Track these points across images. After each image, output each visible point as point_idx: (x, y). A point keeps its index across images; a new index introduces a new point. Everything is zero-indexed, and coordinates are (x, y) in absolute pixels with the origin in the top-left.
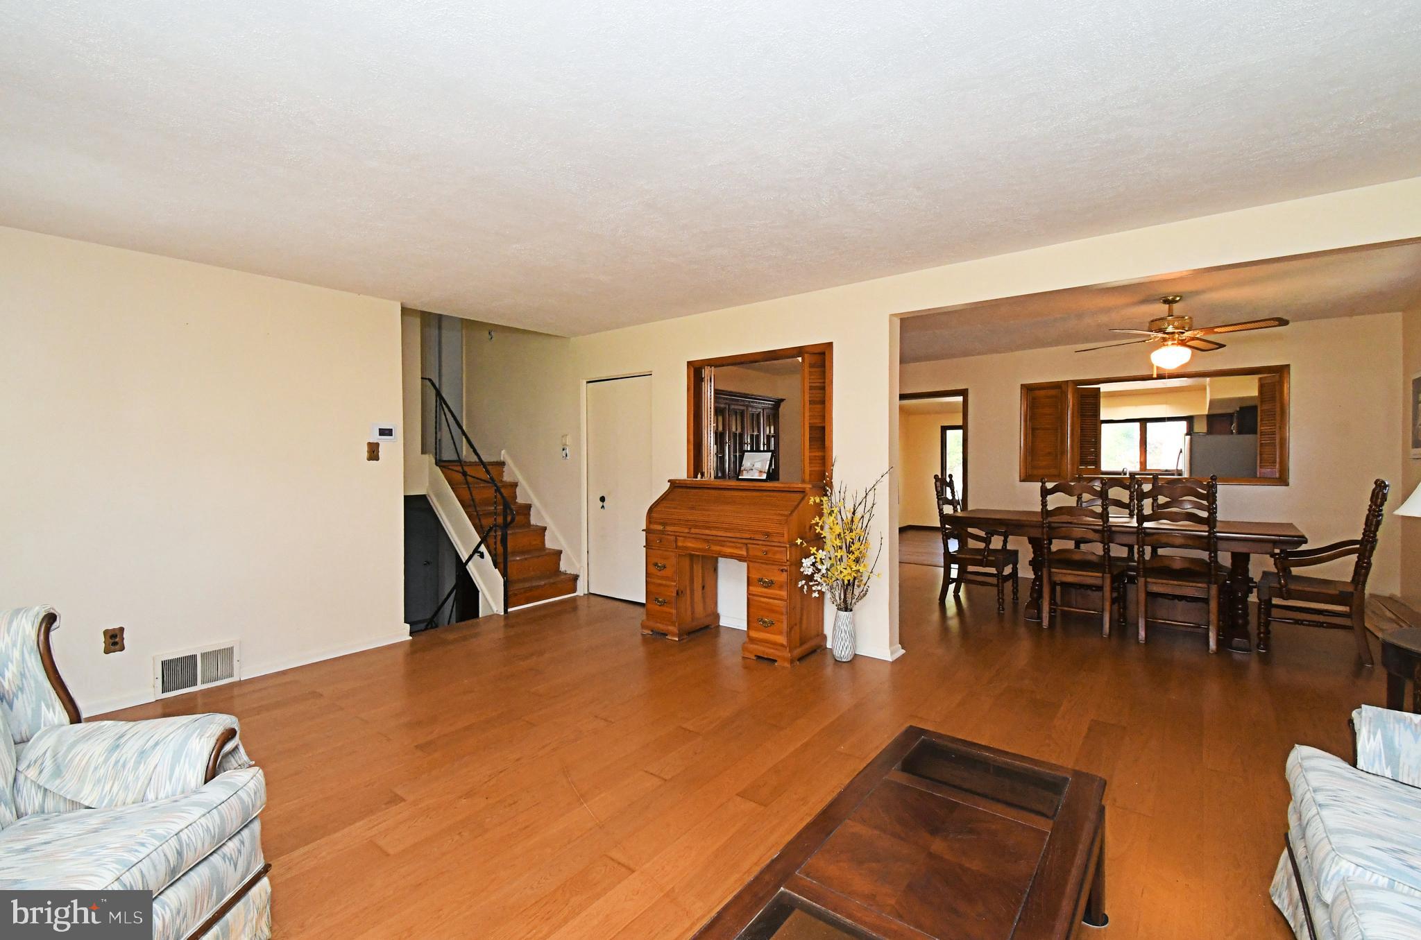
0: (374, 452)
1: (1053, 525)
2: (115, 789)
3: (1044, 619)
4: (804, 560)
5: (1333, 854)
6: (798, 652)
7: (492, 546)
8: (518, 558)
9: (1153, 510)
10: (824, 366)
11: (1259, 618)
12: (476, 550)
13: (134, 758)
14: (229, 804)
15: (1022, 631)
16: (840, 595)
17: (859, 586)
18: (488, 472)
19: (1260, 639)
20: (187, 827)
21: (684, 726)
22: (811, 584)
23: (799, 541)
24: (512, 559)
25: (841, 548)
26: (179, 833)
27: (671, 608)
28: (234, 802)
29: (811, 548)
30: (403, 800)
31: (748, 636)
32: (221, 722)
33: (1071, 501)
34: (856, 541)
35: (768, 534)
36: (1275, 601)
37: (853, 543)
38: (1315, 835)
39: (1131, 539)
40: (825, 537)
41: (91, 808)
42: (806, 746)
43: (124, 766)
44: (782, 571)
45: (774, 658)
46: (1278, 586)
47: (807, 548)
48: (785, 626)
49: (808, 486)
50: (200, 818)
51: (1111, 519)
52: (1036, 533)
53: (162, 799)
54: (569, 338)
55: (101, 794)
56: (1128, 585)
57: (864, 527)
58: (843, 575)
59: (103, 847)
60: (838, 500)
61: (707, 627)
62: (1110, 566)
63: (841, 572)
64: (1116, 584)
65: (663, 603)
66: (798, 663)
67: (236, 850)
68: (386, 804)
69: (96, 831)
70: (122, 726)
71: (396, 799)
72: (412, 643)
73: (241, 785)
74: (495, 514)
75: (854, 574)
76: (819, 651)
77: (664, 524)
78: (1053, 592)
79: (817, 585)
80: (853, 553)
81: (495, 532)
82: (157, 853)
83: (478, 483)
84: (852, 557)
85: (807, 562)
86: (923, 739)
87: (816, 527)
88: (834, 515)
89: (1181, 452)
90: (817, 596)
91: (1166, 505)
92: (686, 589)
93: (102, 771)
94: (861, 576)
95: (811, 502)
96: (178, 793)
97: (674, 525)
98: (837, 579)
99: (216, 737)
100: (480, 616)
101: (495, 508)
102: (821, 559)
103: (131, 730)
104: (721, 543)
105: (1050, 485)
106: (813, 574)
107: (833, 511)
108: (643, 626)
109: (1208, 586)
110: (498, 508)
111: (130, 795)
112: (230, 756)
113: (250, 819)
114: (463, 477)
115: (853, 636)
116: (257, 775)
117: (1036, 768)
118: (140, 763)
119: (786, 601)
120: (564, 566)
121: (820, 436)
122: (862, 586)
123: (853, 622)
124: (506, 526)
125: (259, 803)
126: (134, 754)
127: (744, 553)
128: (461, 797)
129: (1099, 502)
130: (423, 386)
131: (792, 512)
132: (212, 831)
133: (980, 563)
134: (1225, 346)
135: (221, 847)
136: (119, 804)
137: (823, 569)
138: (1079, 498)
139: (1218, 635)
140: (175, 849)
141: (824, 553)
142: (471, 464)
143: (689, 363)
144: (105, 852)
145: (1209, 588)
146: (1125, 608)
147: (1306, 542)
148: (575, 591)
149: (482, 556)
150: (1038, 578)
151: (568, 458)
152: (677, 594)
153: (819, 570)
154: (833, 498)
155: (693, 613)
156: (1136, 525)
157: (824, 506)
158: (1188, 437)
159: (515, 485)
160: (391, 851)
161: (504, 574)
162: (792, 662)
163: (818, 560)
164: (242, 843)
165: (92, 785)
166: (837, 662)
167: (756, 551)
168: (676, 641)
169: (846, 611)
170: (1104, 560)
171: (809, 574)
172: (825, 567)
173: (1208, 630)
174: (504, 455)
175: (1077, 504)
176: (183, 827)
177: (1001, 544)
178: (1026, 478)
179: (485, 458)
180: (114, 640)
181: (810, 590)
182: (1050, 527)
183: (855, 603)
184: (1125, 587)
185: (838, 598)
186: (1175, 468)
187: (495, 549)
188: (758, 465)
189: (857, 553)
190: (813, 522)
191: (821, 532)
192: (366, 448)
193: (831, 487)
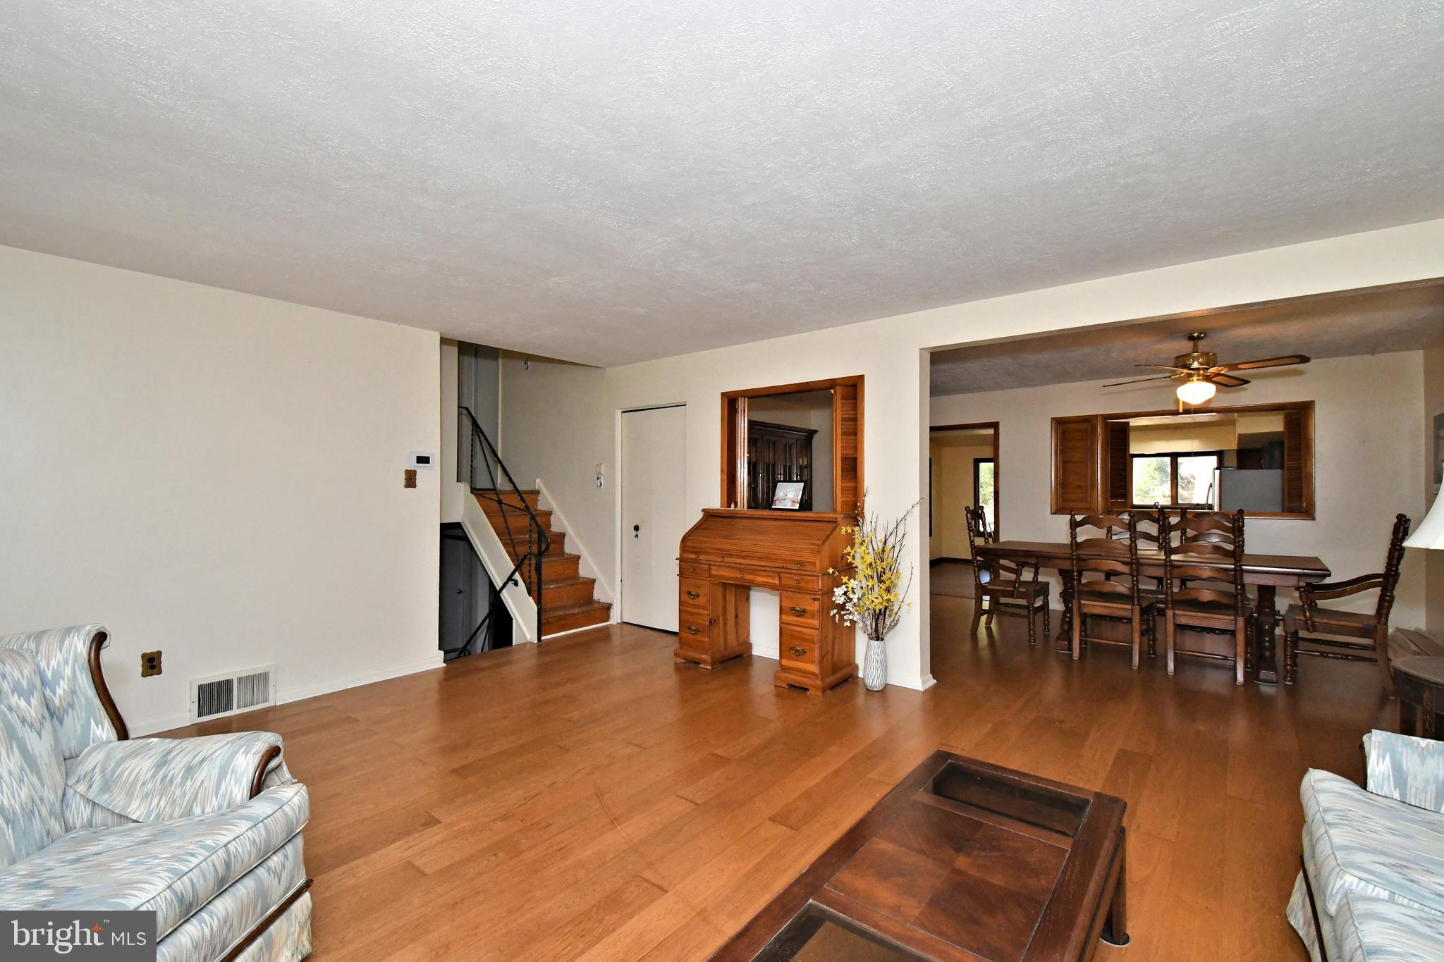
0: (411, 479)
1: (1082, 556)
2: (163, 803)
3: (1074, 650)
4: (835, 589)
5: (1338, 869)
6: (830, 680)
7: (527, 575)
8: (551, 587)
9: (1181, 542)
10: (855, 398)
11: (1285, 650)
12: (510, 578)
13: (181, 773)
14: (274, 818)
15: (1053, 662)
16: (871, 624)
17: (890, 616)
18: (523, 500)
19: (1287, 672)
20: (234, 840)
21: (716, 752)
22: (843, 613)
23: (831, 571)
24: (547, 587)
25: (872, 577)
26: (227, 844)
27: (704, 637)
28: (279, 815)
29: (842, 577)
30: (438, 822)
31: (781, 665)
32: (266, 740)
33: (1099, 533)
34: (887, 571)
35: (800, 563)
36: (1302, 634)
37: (884, 573)
38: (1323, 851)
39: (1159, 572)
40: (856, 567)
41: (139, 822)
42: (837, 773)
43: (171, 781)
44: (814, 600)
45: (805, 687)
46: (1304, 619)
47: (839, 576)
48: (817, 653)
49: (840, 517)
50: (247, 831)
51: (1139, 552)
52: (1066, 565)
53: (208, 813)
54: (605, 368)
55: (149, 808)
56: (1157, 618)
57: (895, 556)
58: (874, 604)
59: (155, 857)
60: (869, 530)
61: (740, 656)
62: (1139, 597)
63: (872, 601)
64: (1145, 617)
65: (697, 631)
66: (830, 692)
67: (280, 863)
68: (422, 825)
69: (146, 842)
70: (169, 743)
71: (431, 822)
72: (446, 670)
73: (286, 800)
74: (530, 542)
75: (885, 603)
76: (850, 680)
77: (698, 553)
78: (1083, 623)
79: (849, 614)
80: (885, 583)
81: (530, 559)
82: (207, 863)
83: (512, 511)
84: (884, 587)
85: (839, 591)
86: (951, 764)
87: (848, 557)
88: (865, 545)
89: (1211, 486)
90: (849, 625)
91: (1195, 538)
92: (719, 618)
93: (150, 786)
94: (893, 606)
95: (843, 531)
96: (224, 808)
97: (707, 553)
98: (869, 609)
99: (261, 754)
100: (514, 644)
101: (530, 536)
102: (852, 588)
103: (179, 747)
104: (754, 571)
105: (1079, 518)
106: (844, 604)
107: (864, 541)
108: (676, 655)
109: (1235, 618)
110: (533, 536)
111: (177, 809)
112: (273, 773)
113: (293, 835)
114: (498, 505)
115: (885, 666)
116: (301, 791)
117: (1059, 790)
118: (187, 778)
119: (817, 629)
120: (597, 595)
121: (852, 467)
122: (893, 615)
123: (884, 652)
124: (540, 554)
125: (302, 818)
126: (182, 769)
127: (777, 582)
128: (494, 820)
129: (1127, 535)
130: (459, 414)
131: (824, 541)
132: (258, 844)
133: (1011, 595)
134: (1249, 382)
135: (265, 860)
136: (165, 819)
137: (855, 598)
138: (1109, 530)
139: (1245, 667)
140: (223, 861)
141: (856, 582)
142: (505, 493)
143: (723, 394)
144: (156, 862)
145: (1236, 620)
146: (1154, 640)
147: (1329, 575)
148: (607, 619)
149: (516, 584)
150: (1068, 610)
151: (602, 487)
152: (711, 622)
153: (851, 600)
154: (865, 528)
155: (726, 640)
156: (1164, 557)
157: (856, 536)
158: (1217, 472)
159: (549, 514)
160: (428, 871)
161: (538, 603)
162: (824, 690)
163: (850, 589)
164: (286, 857)
165: (140, 799)
166: (869, 692)
167: (788, 580)
168: (708, 669)
169: (877, 640)
170: (1133, 593)
171: (841, 603)
172: (856, 596)
173: (1235, 662)
174: (539, 484)
175: (1107, 537)
176: (231, 838)
177: (1032, 575)
178: (1058, 510)
179: (521, 487)
180: (152, 664)
181: (842, 620)
182: (1079, 559)
183: (886, 633)
184: (1154, 620)
185: (869, 628)
186: (1205, 502)
187: (530, 577)
188: (791, 495)
189: (888, 583)
190: (845, 551)
191: (852, 561)
192: (403, 476)
193: (863, 517)
